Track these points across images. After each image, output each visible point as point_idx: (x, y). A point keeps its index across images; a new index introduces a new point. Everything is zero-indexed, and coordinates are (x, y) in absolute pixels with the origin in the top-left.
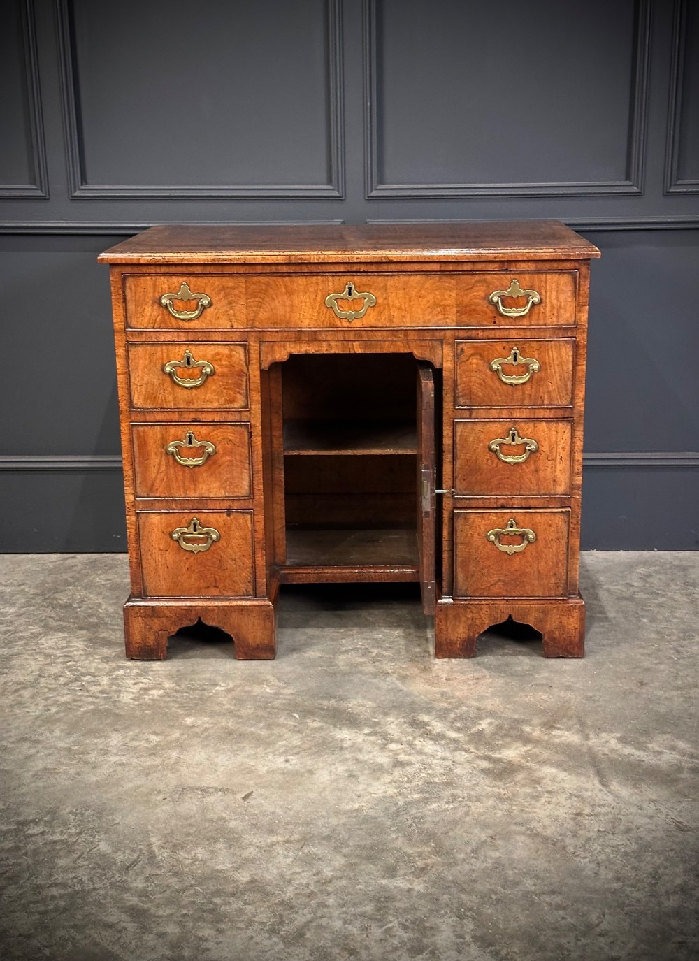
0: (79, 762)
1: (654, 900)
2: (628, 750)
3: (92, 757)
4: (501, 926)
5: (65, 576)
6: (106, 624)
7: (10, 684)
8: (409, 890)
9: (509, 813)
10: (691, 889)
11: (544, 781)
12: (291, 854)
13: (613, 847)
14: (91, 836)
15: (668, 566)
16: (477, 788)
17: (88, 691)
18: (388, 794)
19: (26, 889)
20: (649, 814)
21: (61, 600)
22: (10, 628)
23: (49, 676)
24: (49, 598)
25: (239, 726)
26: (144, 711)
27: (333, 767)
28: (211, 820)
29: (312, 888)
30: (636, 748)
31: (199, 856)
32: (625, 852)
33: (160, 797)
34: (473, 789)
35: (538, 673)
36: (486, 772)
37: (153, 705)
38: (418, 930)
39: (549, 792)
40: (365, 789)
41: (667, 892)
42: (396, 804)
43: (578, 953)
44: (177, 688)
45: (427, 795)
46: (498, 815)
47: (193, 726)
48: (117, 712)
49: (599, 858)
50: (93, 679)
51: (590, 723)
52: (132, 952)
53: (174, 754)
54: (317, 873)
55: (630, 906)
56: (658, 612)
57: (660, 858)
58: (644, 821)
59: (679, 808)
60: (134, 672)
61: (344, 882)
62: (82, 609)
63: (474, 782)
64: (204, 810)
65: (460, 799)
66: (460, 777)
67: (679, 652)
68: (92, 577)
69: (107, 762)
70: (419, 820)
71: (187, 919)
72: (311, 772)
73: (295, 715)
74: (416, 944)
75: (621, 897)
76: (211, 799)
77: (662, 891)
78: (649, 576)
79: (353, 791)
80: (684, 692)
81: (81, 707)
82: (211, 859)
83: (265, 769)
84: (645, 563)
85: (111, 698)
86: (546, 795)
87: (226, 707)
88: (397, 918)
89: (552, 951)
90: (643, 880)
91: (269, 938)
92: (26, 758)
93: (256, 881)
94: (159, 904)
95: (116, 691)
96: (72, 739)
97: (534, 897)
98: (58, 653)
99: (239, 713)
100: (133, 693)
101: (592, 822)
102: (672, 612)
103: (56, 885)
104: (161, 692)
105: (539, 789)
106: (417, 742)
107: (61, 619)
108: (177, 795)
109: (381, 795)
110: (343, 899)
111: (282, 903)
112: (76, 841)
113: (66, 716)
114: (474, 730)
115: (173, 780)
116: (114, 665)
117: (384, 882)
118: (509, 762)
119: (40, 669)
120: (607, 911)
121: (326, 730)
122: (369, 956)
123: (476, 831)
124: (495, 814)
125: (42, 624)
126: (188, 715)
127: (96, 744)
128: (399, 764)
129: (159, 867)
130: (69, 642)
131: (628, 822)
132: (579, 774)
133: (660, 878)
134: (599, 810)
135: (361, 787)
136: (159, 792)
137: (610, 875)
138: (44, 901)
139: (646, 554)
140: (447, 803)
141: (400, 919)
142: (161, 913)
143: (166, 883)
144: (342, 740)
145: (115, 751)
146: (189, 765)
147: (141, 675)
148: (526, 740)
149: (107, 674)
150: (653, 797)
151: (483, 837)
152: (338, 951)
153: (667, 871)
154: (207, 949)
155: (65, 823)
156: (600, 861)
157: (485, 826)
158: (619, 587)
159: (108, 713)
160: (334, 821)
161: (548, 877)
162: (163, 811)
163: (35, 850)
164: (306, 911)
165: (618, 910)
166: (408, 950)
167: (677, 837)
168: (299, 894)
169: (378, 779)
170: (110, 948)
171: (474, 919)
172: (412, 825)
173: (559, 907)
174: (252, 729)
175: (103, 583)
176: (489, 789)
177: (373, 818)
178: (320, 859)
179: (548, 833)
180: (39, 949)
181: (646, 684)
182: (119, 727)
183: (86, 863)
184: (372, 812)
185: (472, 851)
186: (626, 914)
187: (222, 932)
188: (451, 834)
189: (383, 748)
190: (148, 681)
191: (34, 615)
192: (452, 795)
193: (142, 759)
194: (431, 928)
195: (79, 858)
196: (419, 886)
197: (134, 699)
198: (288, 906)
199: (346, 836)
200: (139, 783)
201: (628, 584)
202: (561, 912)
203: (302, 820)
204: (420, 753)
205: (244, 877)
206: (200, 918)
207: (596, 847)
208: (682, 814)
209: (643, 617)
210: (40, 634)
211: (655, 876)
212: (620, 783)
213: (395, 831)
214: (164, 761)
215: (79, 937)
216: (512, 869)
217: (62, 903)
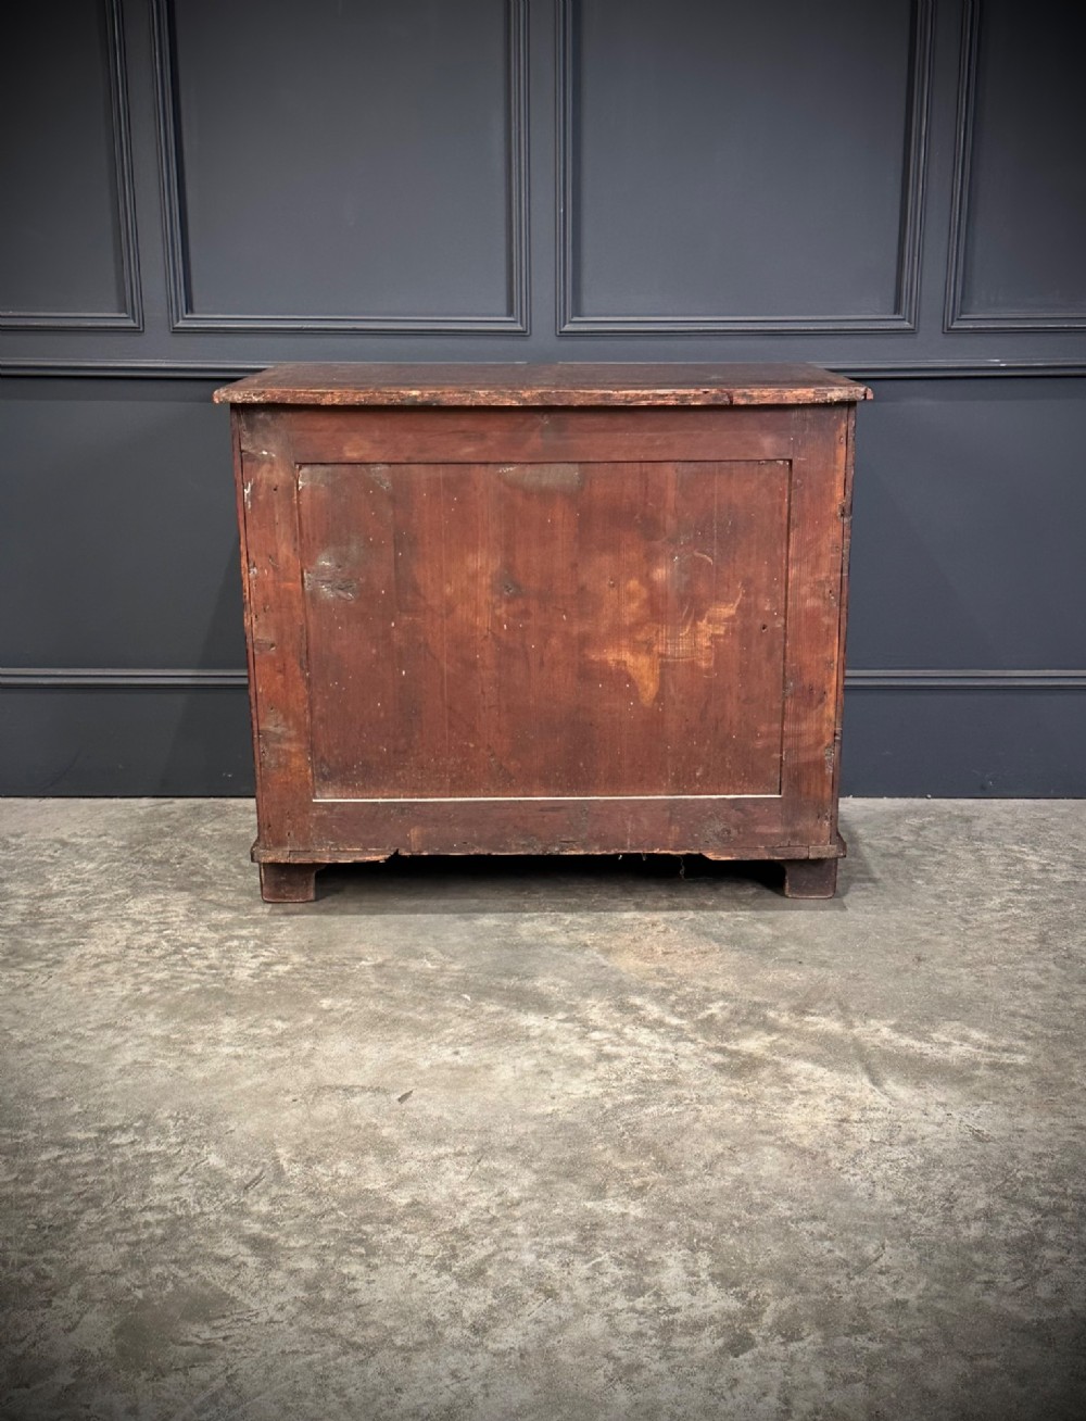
0: (181, 1054)
1: (949, 1229)
2: (906, 1041)
3: (198, 1048)
4: (748, 1261)
5: (160, 825)
6: (214, 884)
7: (88, 957)
8: (623, 1215)
9: (752, 1119)
10: (998, 1214)
11: (797, 1079)
12: (464, 1169)
13: (892, 1161)
14: (198, 1146)
15: (946, 817)
16: (709, 1088)
17: (191, 966)
18: (590, 1095)
19: (110, 1214)
20: (937, 1121)
21: (156, 854)
22: (87, 888)
23: (140, 948)
24: (139, 851)
25: (392, 1009)
26: (265, 990)
27: (517, 1061)
28: (358, 1127)
29: (493, 1212)
30: (915, 1038)
31: (342, 1172)
32: (908, 1168)
33: (289, 1098)
34: (703, 1089)
35: (783, 946)
36: (720, 1068)
37: (279, 983)
38: (637, 1266)
39: (803, 1093)
40: (561, 1089)
41: (966, 1218)
42: (602, 1107)
43: (852, 1295)
44: (309, 962)
45: (643, 1096)
46: (737, 1122)
47: (332, 1010)
48: (230, 991)
49: (874, 1175)
50: (198, 951)
51: (853, 1007)
52: (254, 1294)
53: (307, 1045)
54: (500, 1194)
55: (918, 1235)
56: (937, 872)
57: (954, 1176)
58: (931, 1129)
59: (977, 1113)
60: (252, 943)
61: (536, 1205)
62: (182, 865)
63: (705, 1080)
64: (347, 1114)
65: (687, 1101)
66: (687, 1073)
67: (967, 921)
68: (196, 826)
69: (218, 1054)
70: (634, 1127)
71: (327, 1252)
72: (488, 1067)
73: (466, 996)
74: (634, 1284)
75: (905, 1224)
76: (357, 1100)
77: (960, 1215)
78: (923, 828)
79: (545, 1091)
80: (974, 970)
81: (182, 985)
82: (359, 1175)
83: (428, 1063)
84: (915, 813)
85: (222, 974)
86: (800, 1096)
87: (376, 986)
88: (609, 1251)
89: (817, 1293)
90: (933, 1202)
91: (438, 1276)
92: (109, 1048)
93: (419, 1203)
94: (289, 1232)
95: (228, 967)
96: (171, 1025)
97: (789, 1223)
98: (152, 919)
99: (391, 994)
100: (251, 969)
101: (863, 1130)
102: (955, 872)
103: (151, 1209)
104: (288, 968)
105: (791, 1089)
106: (626, 1030)
107: (155, 878)
108: (312, 1096)
109: (582, 1096)
110: (536, 1227)
111: (454, 1231)
112: (177, 1154)
113: (162, 996)
114: (703, 1015)
115: (306, 1076)
116: (225, 934)
117: (589, 1205)
118: (750, 1055)
119: (128, 938)
120: (887, 1242)
121: (508, 1014)
122: (572, 1299)
123: (710, 1141)
124: (734, 1119)
125: (130, 883)
126: (324, 996)
127: (202, 1031)
128: (603, 1057)
129: (288, 1186)
130: (166, 905)
131: (909, 1130)
132: (843, 1071)
133: (956, 1200)
134: (871, 1115)
135: (555, 1085)
136: (288, 1092)
137: (890, 1197)
138: (135, 1228)
139: (918, 802)
140: (671, 1105)
141: (612, 1252)
142: (292, 1244)
143: (298, 1206)
144: (528, 1028)
145: (227, 1041)
146: (326, 1059)
147: (261, 947)
148: (771, 1028)
149: (217, 946)
150: (942, 1099)
151: (719, 1148)
152: (530, 1293)
153: (965, 1192)
154: (355, 1291)
155: (163, 1131)
156: (875, 1179)
157: (721, 1135)
158: (884, 842)
159: (218, 993)
160: (521, 1129)
161: (807, 1199)
162: (292, 1116)
163: (121, 1164)
164: (486, 1241)
165: (902, 1240)
166: (625, 1291)
167: (975, 1149)
168: (477, 1220)
169: (578, 1076)
170: (224, 1289)
171: (711, 1251)
172: (624, 1133)
173: (823, 1237)
174: (410, 1014)
175: (210, 833)
176: (724, 1089)
177: (573, 1125)
178: (503, 1176)
179: (806, 1143)
180: (129, 1289)
181: (924, 960)
182: (233, 1011)
183: (191, 1180)
184: (570, 1118)
185: (705, 1166)
186: (913, 1246)
187: (375, 1268)
188: (676, 1144)
189: (583, 1037)
190: (270, 954)
191: (119, 873)
192: (676, 1096)
193: (264, 1050)
194: (654, 1263)
195: (181, 1174)
196: (635, 1210)
197: (252, 976)
198: (462, 1234)
199: (538, 1147)
200: (261, 1080)
201: (895, 837)
202: (827, 1243)
203: (479, 1127)
204: (632, 1043)
205: (402, 1199)
206: (345, 1250)
207: (869, 1161)
208: (981, 1120)
209: (917, 877)
210: (127, 896)
211: (950, 1199)
212: (897, 1082)
213: (601, 1141)
214: (293, 1053)
215: (182, 1274)
216: (759, 1189)
217: (159, 1232)
